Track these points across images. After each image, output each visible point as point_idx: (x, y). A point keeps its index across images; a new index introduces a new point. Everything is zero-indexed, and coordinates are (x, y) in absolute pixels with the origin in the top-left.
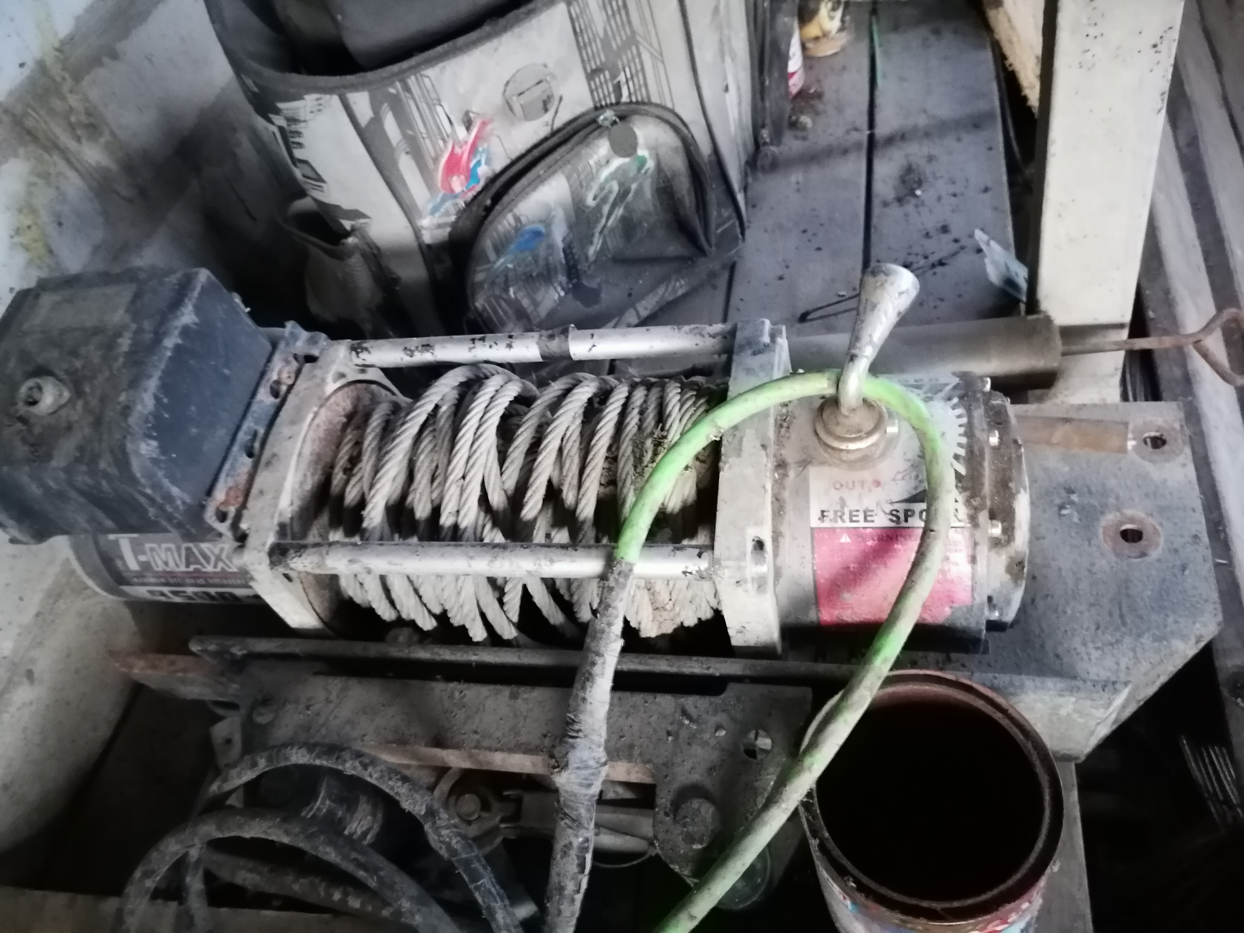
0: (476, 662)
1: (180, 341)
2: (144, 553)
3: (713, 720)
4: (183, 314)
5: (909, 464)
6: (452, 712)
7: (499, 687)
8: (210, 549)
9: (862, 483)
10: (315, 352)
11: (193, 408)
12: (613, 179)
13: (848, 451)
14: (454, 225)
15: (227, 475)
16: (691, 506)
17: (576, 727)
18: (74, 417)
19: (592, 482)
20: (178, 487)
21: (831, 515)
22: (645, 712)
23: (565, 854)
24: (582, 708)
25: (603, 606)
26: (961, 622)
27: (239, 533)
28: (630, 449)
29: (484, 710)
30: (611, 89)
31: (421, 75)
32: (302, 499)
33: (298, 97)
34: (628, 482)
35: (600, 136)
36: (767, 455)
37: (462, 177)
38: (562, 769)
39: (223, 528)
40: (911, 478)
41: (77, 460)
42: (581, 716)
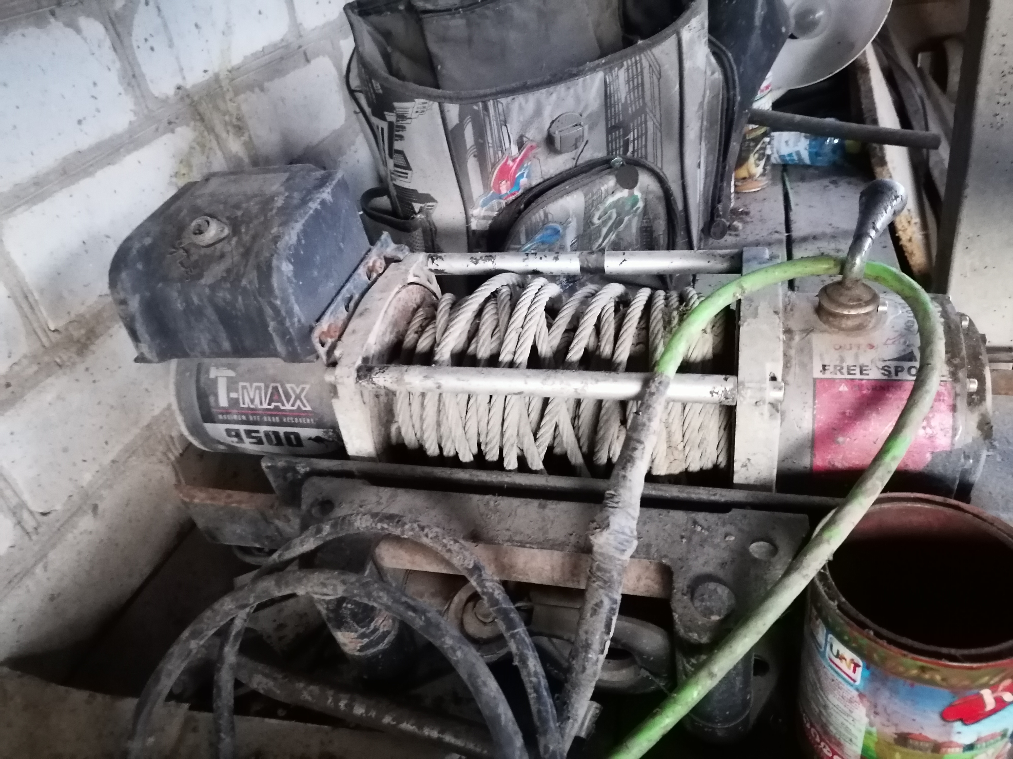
0: (507, 483)
1: (319, 207)
2: (237, 391)
3: (722, 530)
4: (324, 192)
5: (897, 334)
6: (487, 515)
7: (529, 500)
8: (292, 389)
9: (859, 347)
10: (401, 256)
11: (318, 258)
12: (614, 207)
13: (848, 317)
14: (495, 219)
15: (331, 313)
16: (709, 360)
17: (616, 500)
18: (228, 248)
19: (628, 336)
20: (299, 306)
21: (831, 368)
22: (660, 522)
23: (595, 612)
24: (622, 484)
25: (644, 406)
26: (939, 470)
27: (331, 360)
28: (660, 316)
29: (516, 515)
30: (622, 144)
31: (497, 102)
32: (382, 346)
33: (410, 99)
34: (660, 336)
35: (610, 173)
36: (779, 318)
37: (509, 182)
38: (604, 529)
39: (322, 351)
40: (899, 343)
41: (224, 279)
42: (621, 491)
